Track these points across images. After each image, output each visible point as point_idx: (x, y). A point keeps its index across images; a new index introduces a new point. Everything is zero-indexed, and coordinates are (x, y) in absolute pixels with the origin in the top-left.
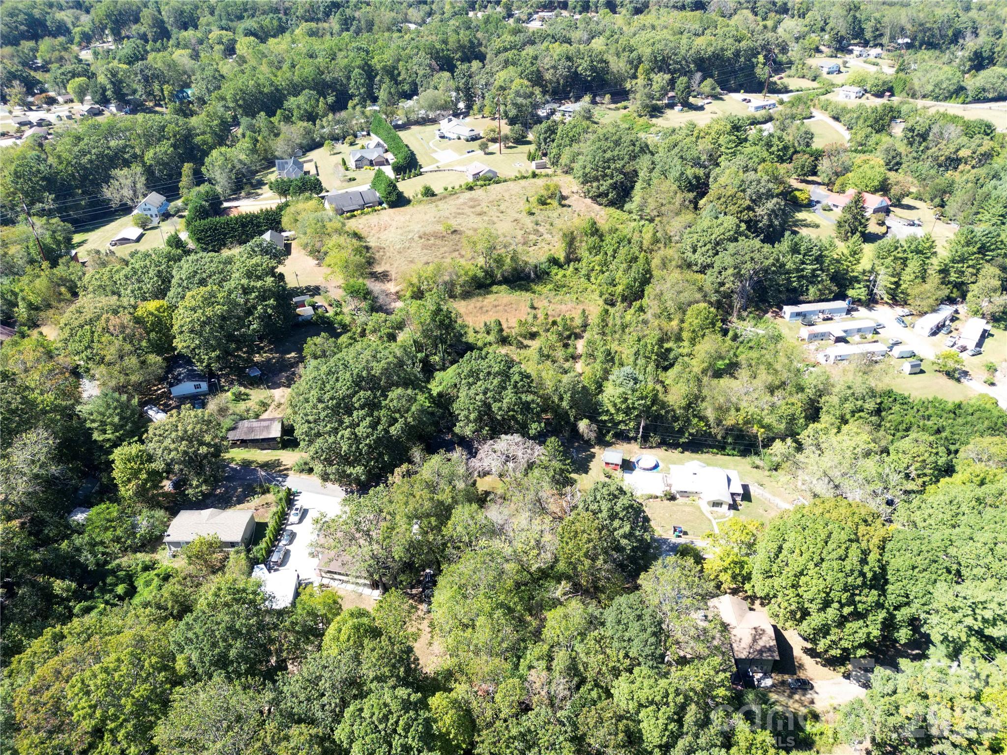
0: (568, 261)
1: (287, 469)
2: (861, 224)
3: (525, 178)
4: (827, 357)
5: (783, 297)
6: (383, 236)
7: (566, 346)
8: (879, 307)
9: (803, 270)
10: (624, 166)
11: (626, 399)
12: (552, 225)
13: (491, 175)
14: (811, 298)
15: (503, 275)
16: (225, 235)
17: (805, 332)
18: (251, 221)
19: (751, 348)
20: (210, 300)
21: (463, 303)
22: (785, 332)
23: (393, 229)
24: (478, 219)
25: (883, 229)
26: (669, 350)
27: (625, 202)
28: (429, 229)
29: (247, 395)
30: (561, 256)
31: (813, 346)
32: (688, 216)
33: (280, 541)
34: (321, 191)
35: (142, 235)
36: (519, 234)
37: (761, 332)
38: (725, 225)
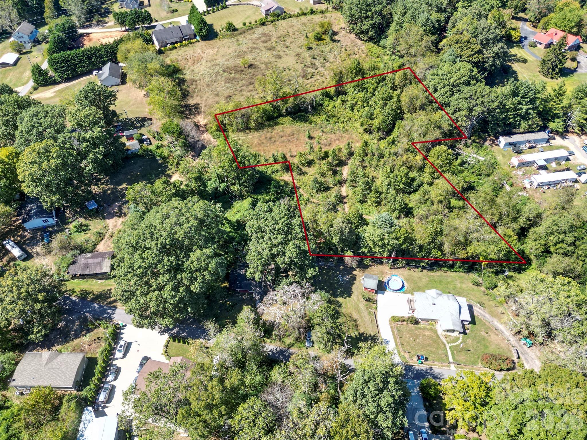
0: (339, 93)
1: (115, 301)
2: (561, 62)
3: (305, 14)
4: (531, 183)
5: (500, 130)
6: (197, 68)
7: (335, 173)
8: (570, 136)
9: (519, 110)
10: (381, 10)
11: (383, 239)
12: (325, 59)
13: (278, 12)
14: (521, 130)
15: (287, 109)
16: (76, 65)
17: (515, 161)
18: (95, 54)
19: (473, 173)
21: (257, 134)
22: (500, 158)
23: (203, 62)
24: (269, 54)
25: (574, 65)
26: (413, 179)
27: (381, 39)
28: (231, 63)
29: (87, 226)
30: (332, 91)
31: (520, 173)
32: (431, 59)
33: (107, 376)
34: (151, 21)
35: (18, 59)
36: (300, 67)
37: (482, 159)
38: (462, 71)
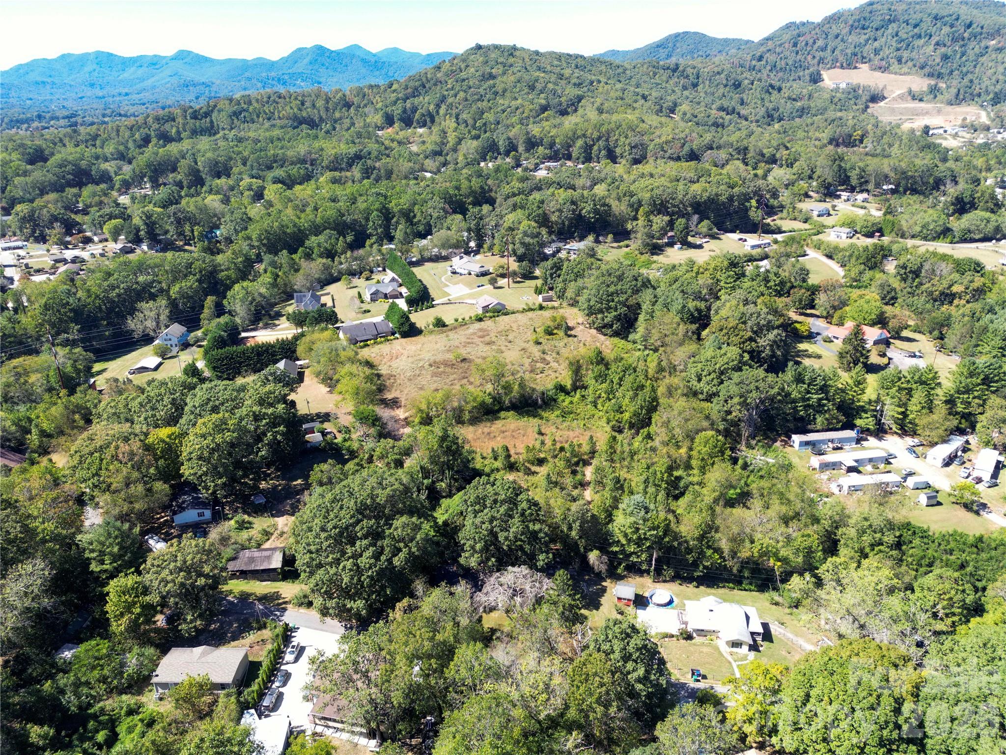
0: (575, 388)
1: (285, 603)
2: (862, 355)
3: (531, 310)
4: (840, 487)
5: (791, 426)
6: (394, 364)
7: (574, 473)
8: (888, 437)
9: (808, 399)
10: (627, 300)
11: (638, 529)
12: (558, 353)
13: (499, 307)
14: (819, 427)
15: (511, 402)
16: (240, 363)
17: (815, 461)
18: (267, 350)
19: (762, 477)
20: (220, 427)
21: (471, 428)
22: (795, 461)
23: (404, 358)
24: (487, 348)
25: (885, 361)
26: (679, 478)
27: (629, 333)
28: (440, 358)
29: (250, 523)
30: (568, 384)
31: (825, 476)
32: (692, 347)
33: (273, 682)
34: (336, 322)
35: (160, 364)
36: (527, 362)
37: (771, 461)
38: (729, 355)
